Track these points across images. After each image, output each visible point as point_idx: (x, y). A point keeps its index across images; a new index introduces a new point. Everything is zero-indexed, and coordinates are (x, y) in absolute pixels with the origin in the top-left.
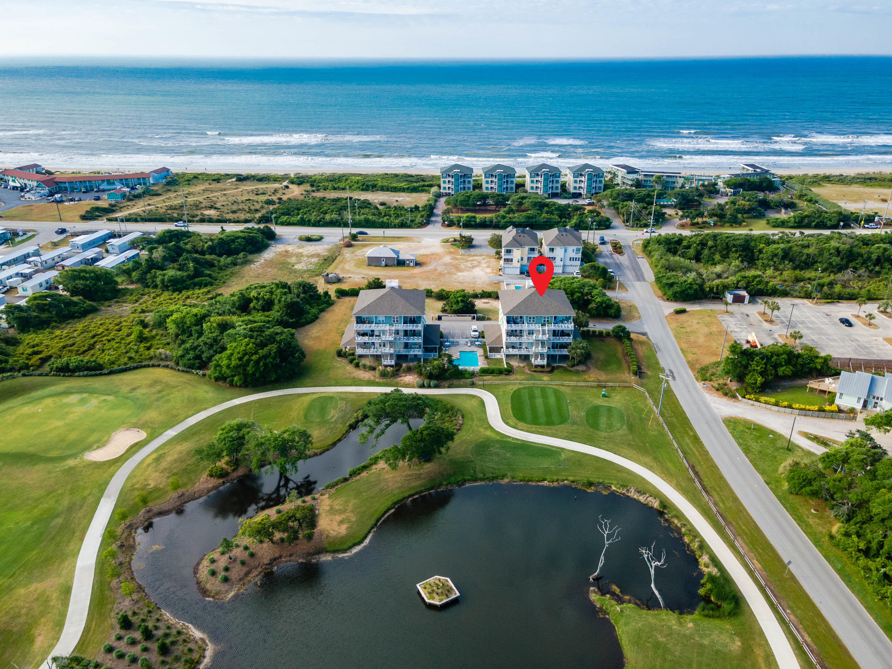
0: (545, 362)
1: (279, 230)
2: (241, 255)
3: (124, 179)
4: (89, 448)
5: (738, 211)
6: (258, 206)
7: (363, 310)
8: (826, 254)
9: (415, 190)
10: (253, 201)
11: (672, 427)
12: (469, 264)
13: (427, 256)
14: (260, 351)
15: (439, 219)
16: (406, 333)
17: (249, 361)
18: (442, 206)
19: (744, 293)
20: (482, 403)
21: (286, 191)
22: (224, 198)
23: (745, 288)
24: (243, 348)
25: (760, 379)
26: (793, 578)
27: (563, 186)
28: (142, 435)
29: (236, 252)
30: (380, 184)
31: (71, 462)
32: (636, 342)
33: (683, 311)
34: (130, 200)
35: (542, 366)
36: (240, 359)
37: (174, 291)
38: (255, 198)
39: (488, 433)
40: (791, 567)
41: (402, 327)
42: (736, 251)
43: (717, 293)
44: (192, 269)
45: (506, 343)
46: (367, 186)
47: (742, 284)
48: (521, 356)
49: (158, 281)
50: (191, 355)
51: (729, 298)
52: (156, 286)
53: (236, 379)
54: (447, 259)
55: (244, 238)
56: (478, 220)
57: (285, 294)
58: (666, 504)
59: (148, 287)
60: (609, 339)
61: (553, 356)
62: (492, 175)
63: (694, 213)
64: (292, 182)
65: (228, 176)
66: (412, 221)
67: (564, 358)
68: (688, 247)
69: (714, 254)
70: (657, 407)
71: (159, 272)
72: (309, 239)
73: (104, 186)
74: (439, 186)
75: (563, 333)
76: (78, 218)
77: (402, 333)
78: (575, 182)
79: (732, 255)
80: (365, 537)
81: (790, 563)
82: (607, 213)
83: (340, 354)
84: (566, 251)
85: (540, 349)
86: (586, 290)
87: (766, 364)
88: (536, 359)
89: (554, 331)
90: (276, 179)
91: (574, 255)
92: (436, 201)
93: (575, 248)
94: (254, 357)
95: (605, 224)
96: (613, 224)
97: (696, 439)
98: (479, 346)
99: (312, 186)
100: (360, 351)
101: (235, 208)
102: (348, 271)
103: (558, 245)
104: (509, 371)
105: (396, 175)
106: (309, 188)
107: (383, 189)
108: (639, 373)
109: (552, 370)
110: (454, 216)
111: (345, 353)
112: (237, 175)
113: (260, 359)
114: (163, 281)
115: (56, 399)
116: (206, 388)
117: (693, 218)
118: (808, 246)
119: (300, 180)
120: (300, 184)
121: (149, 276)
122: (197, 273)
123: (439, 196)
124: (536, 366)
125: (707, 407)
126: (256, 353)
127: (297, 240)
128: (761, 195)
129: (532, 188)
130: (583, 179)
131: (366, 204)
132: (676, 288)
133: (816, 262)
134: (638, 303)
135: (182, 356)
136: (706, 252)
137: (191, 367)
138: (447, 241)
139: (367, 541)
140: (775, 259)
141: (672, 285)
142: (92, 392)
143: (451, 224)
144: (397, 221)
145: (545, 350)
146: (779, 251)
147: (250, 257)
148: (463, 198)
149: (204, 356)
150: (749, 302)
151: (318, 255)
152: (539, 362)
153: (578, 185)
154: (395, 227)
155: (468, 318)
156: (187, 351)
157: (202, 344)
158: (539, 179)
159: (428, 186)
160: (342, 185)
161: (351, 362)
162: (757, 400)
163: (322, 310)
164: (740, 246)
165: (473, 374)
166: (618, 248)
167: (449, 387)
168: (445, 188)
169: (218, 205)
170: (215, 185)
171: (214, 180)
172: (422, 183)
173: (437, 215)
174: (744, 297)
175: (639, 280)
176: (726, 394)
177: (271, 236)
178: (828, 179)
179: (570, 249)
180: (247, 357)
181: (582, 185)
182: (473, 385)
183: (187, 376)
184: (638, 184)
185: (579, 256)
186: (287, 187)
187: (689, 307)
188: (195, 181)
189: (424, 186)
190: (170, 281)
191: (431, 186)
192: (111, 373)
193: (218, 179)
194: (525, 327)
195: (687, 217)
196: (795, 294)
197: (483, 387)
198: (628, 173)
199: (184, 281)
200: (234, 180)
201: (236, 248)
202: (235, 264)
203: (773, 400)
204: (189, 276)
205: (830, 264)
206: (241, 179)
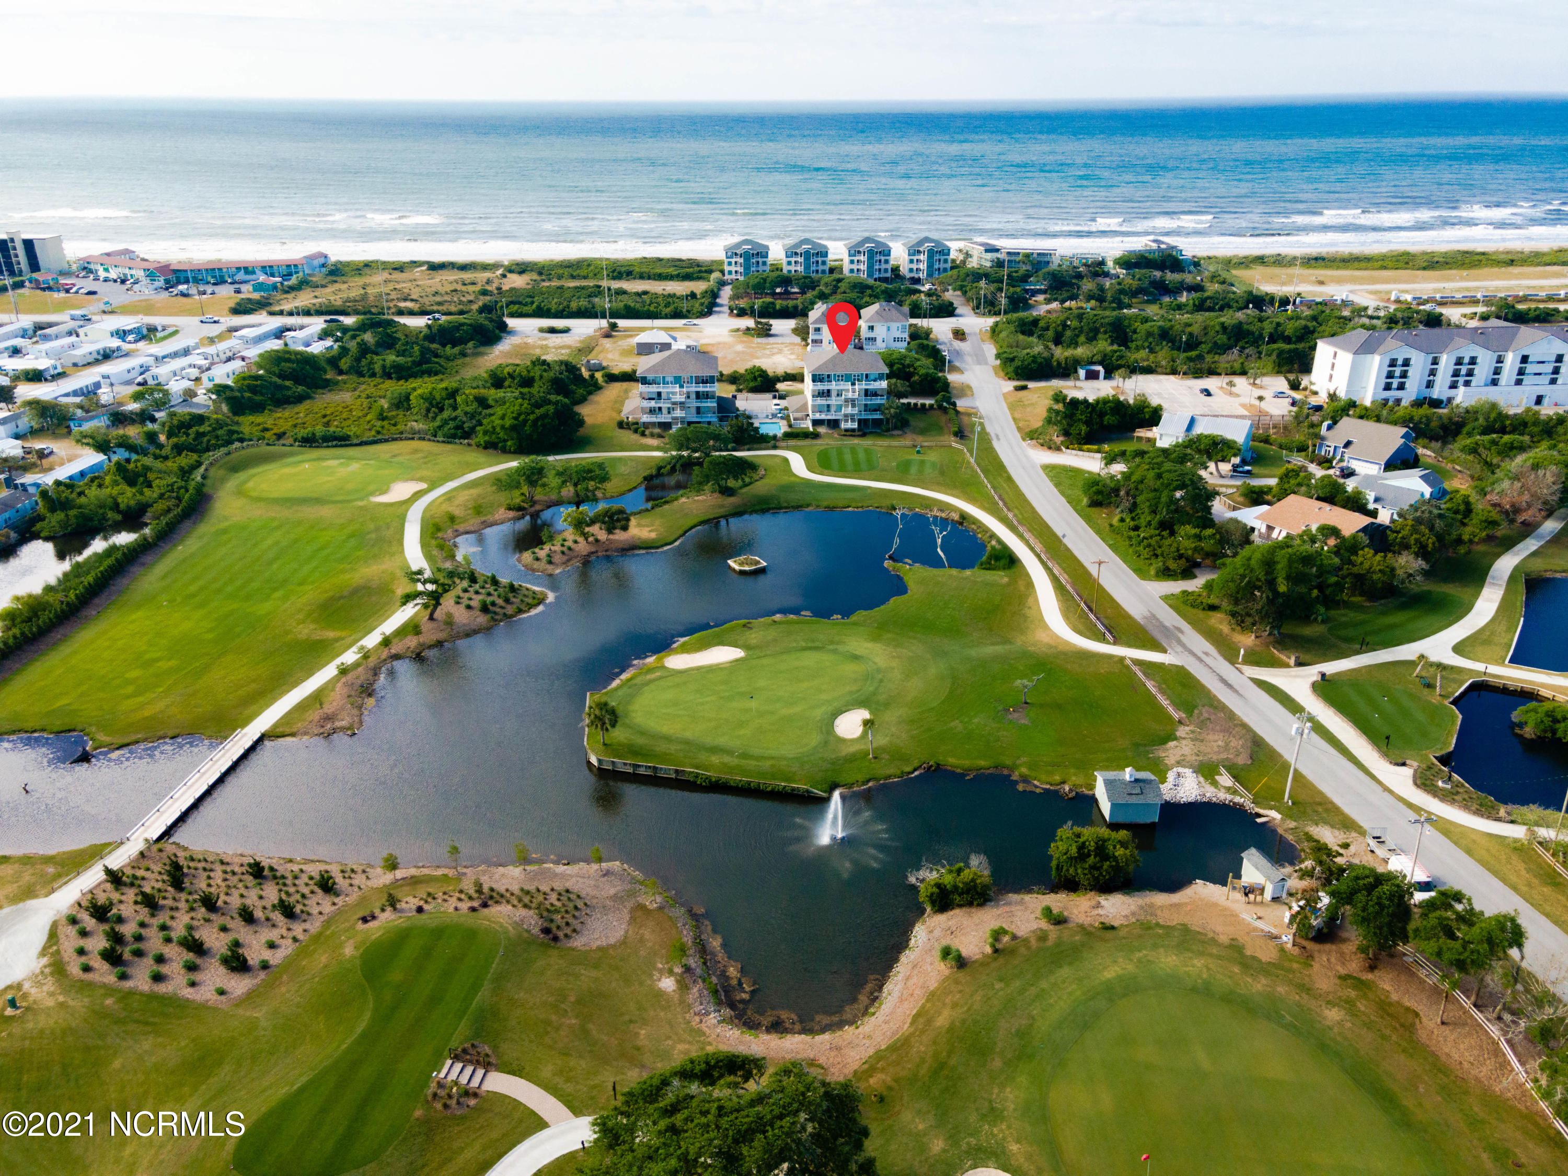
0: (855, 425)
1: (511, 322)
2: (470, 344)
3: (268, 269)
4: (373, 493)
5: (1121, 292)
6: (471, 298)
7: (648, 370)
8: (1212, 333)
9: (687, 277)
10: (462, 292)
11: (986, 472)
12: (768, 352)
13: (713, 345)
14: (537, 411)
15: (726, 309)
16: (698, 395)
17: (525, 421)
18: (727, 292)
19: (1100, 368)
20: (786, 460)
21: (505, 280)
22: (417, 289)
23: (1100, 363)
24: (517, 407)
25: (1084, 428)
26: (1068, 550)
27: (896, 270)
28: (424, 486)
29: (462, 341)
30: (637, 269)
31: (360, 503)
32: (963, 414)
33: (1024, 388)
34: (287, 292)
35: (853, 430)
36: (516, 418)
37: (399, 379)
38: (464, 288)
39: (792, 479)
40: (1065, 541)
41: (694, 388)
42: (1105, 332)
43: (1066, 368)
44: (418, 353)
45: (813, 406)
46: (620, 273)
47: (1098, 358)
48: (829, 421)
49: (377, 368)
50: (452, 424)
51: (1082, 373)
52: (373, 375)
53: (509, 443)
54: (740, 348)
55: (470, 325)
56: (778, 307)
57: (545, 371)
58: (964, 517)
59: (363, 376)
60: (933, 412)
61: (866, 421)
62: (796, 254)
63: (1065, 295)
64: (511, 271)
65: (415, 264)
66: (688, 311)
67: (877, 423)
68: (1047, 329)
69: (1078, 336)
70: (972, 455)
71: (376, 358)
72: (552, 330)
73: (241, 276)
74: (722, 272)
75: (875, 394)
76: (226, 311)
77: (693, 396)
78: (911, 261)
79: (1100, 336)
80: (675, 540)
81: (1064, 536)
82: (951, 295)
83: (621, 425)
84: (889, 329)
85: (849, 410)
86: (907, 362)
87: (1091, 413)
88: (846, 421)
89: (866, 390)
90: (485, 267)
91: (898, 334)
92: (719, 289)
93: (899, 325)
94: (532, 417)
95: (947, 311)
96: (958, 311)
97: (1009, 479)
98: (782, 418)
99: (540, 274)
100: (646, 418)
101: (438, 299)
102: (612, 360)
103: (879, 321)
104: (816, 436)
105: (660, 260)
106: (535, 276)
107: (642, 277)
108: (960, 434)
109: (864, 435)
110: (743, 303)
111: (628, 424)
112: (427, 263)
113: (537, 419)
114: (384, 367)
115: (316, 463)
116: (474, 454)
117: (1063, 302)
118: (1190, 325)
119: (521, 268)
120: (521, 272)
121: (364, 362)
122: (423, 360)
123: (722, 284)
124: (846, 430)
125: (1027, 457)
126: (533, 413)
127: (536, 332)
128: (1158, 274)
129: (852, 271)
130: (922, 257)
131: (623, 292)
132: (1017, 363)
133: (1201, 343)
134: (974, 384)
135: (440, 427)
136: (1068, 333)
137: (454, 436)
138: (738, 330)
139: (677, 543)
140: (1151, 339)
141: (1012, 360)
142: (350, 458)
143: (742, 313)
144: (668, 310)
145: (856, 411)
146: (1156, 330)
147: (482, 349)
148: (757, 280)
149: (466, 425)
150: (1105, 378)
151: (569, 347)
152: (851, 425)
153: (914, 266)
154: (666, 317)
155: (769, 395)
156: (445, 422)
157: (462, 414)
158: (862, 258)
159: (706, 272)
160: (583, 272)
161: (636, 431)
162: (1081, 450)
163: (590, 393)
164: (1109, 324)
165: (775, 437)
166: (959, 335)
167: (749, 450)
168: (730, 272)
169: (414, 297)
170: (397, 275)
171: (395, 269)
172: (697, 269)
173: (721, 305)
174: (1098, 372)
175: (979, 363)
176: (1050, 448)
177: (503, 327)
178: (1260, 260)
179: (894, 326)
180: (522, 417)
181: (921, 266)
182: (775, 447)
183: (450, 447)
184: (999, 264)
185: (906, 335)
186: (504, 276)
187: (1031, 385)
188: (367, 270)
189: (700, 272)
190: (393, 367)
191: (710, 272)
192: (362, 444)
193: (400, 268)
194: (833, 386)
195: (1056, 300)
196: (1159, 370)
197: (787, 448)
198: (987, 251)
199: (409, 368)
200: (424, 268)
201: (461, 338)
202: (464, 355)
203: (1095, 447)
204: (413, 362)
205: (1215, 343)
206: (435, 267)
